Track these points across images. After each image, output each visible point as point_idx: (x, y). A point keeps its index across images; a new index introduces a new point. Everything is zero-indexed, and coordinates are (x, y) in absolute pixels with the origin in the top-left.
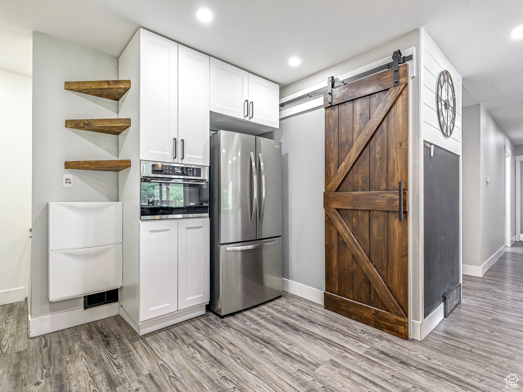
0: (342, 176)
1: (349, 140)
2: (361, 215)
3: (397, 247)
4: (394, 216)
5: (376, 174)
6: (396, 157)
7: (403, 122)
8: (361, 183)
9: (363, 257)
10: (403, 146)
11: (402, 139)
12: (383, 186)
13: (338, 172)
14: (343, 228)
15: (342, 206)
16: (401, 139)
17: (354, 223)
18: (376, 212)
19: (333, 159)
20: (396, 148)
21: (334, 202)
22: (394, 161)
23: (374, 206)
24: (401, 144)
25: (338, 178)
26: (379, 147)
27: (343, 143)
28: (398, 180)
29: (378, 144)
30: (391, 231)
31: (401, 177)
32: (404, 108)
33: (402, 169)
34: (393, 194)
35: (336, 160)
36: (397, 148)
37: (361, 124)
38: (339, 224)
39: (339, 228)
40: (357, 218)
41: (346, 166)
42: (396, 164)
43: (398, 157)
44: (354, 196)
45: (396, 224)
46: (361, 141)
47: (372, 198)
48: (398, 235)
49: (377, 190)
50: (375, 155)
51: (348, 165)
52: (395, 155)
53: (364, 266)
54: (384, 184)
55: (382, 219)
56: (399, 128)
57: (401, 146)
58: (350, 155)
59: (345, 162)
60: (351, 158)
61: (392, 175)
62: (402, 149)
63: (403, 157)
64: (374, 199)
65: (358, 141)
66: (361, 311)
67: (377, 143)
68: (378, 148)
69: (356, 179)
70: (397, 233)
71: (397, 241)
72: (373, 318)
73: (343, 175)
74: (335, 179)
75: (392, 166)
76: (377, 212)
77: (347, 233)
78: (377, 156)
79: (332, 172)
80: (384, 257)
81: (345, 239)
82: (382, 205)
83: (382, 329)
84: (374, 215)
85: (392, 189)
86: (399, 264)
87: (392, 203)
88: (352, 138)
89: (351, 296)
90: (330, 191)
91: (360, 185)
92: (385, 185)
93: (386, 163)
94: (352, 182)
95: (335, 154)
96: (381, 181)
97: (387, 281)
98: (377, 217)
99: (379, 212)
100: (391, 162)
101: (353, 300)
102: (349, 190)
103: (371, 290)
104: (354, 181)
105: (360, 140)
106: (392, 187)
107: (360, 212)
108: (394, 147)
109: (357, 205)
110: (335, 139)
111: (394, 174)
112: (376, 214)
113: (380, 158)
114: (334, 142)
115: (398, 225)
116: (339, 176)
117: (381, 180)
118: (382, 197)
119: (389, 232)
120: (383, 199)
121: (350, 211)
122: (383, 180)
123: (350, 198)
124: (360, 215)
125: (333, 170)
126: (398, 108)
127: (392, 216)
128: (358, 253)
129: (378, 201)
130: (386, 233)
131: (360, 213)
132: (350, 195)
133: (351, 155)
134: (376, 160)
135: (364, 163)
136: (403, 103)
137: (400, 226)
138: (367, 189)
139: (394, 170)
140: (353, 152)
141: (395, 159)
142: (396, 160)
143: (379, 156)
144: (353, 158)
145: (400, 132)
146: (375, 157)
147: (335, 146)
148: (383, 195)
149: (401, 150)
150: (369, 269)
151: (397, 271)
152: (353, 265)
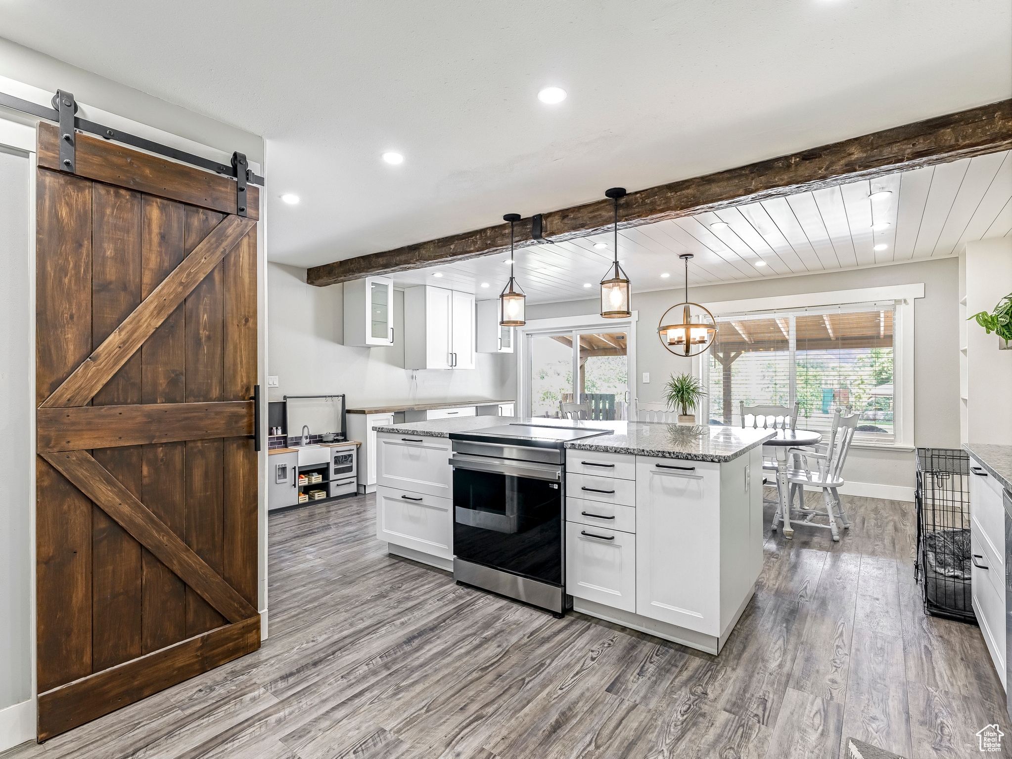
0: (113, 366)
1: (130, 281)
2: (165, 455)
3: (242, 500)
4: (235, 445)
5: (201, 368)
6: (238, 341)
7: (250, 283)
8: (164, 386)
9: (173, 544)
10: (250, 324)
11: (249, 312)
12: (215, 392)
13: (98, 356)
14: (117, 495)
15: (111, 441)
16: (247, 310)
17: (145, 477)
18: (199, 444)
19: (72, 317)
20: (238, 325)
21: (84, 433)
22: (235, 348)
23: (200, 433)
24: (247, 321)
25: (97, 369)
26: (205, 316)
27: (110, 283)
28: (242, 381)
29: (205, 310)
30: (231, 474)
31: (248, 377)
32: (251, 259)
33: (249, 362)
34: (238, 406)
35: (83, 321)
36: (241, 326)
37: (164, 255)
38: (101, 487)
39: (103, 499)
40: (153, 463)
41: (124, 343)
42: (239, 354)
43: (243, 342)
44: (149, 415)
45: (239, 458)
46: (169, 294)
47: (195, 416)
48: (243, 479)
49: (201, 399)
50: (198, 330)
51: (131, 340)
52: (236, 336)
53: (175, 562)
54: (216, 389)
55: (212, 456)
56: (244, 292)
57: (248, 324)
58: (137, 318)
59: (123, 333)
60: (141, 326)
61: (231, 372)
62: (249, 328)
63: (250, 344)
64: (201, 419)
65: (160, 291)
66: (169, 663)
67: (201, 308)
68: (203, 317)
69: (149, 375)
70: (241, 475)
71: (241, 489)
72: (198, 656)
73: (115, 364)
74: (84, 373)
75: (231, 356)
76: (202, 443)
77: (127, 503)
78: (201, 332)
79: (70, 353)
80: (216, 526)
81: (124, 520)
82: (217, 429)
83: (216, 665)
84: (195, 450)
85: (232, 397)
86: (245, 528)
87: (236, 422)
88: (138, 280)
89: (135, 649)
90: (67, 404)
91: (160, 389)
92: (219, 390)
93: (219, 349)
94: (138, 381)
95: (79, 306)
96: (212, 382)
97: (222, 569)
98: (202, 453)
99: (206, 443)
100: (230, 347)
101: (142, 655)
102: (129, 401)
103: (189, 605)
104: (144, 380)
105: (165, 291)
106: (232, 394)
107: (161, 448)
108: (235, 322)
109: (158, 434)
110: (80, 266)
111: (235, 371)
112: (200, 448)
113: (209, 338)
114: (76, 274)
115: (243, 460)
116: (101, 367)
117: (211, 380)
118: (217, 413)
119: (226, 476)
120: (218, 417)
121: (132, 450)
122: (215, 381)
123: (140, 419)
124: (161, 455)
125: (71, 347)
126: (241, 255)
127: (231, 447)
128: (160, 541)
129: (208, 422)
130: (221, 480)
131: (162, 450)
132: (139, 413)
133: (141, 319)
134: (200, 339)
135: (171, 341)
136: (249, 249)
137: (246, 461)
138: (178, 399)
139: (235, 364)
140: (147, 313)
141: (237, 344)
142: (238, 346)
143: (207, 333)
144: (147, 327)
145: (245, 298)
146: (199, 334)
147: (82, 285)
148: (218, 409)
149: (247, 330)
150: (188, 564)
151: (241, 543)
152: (142, 575)
